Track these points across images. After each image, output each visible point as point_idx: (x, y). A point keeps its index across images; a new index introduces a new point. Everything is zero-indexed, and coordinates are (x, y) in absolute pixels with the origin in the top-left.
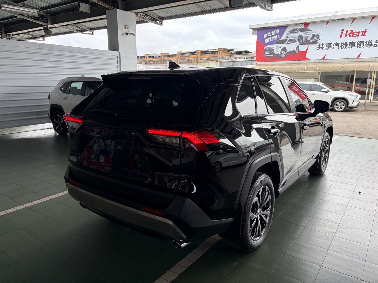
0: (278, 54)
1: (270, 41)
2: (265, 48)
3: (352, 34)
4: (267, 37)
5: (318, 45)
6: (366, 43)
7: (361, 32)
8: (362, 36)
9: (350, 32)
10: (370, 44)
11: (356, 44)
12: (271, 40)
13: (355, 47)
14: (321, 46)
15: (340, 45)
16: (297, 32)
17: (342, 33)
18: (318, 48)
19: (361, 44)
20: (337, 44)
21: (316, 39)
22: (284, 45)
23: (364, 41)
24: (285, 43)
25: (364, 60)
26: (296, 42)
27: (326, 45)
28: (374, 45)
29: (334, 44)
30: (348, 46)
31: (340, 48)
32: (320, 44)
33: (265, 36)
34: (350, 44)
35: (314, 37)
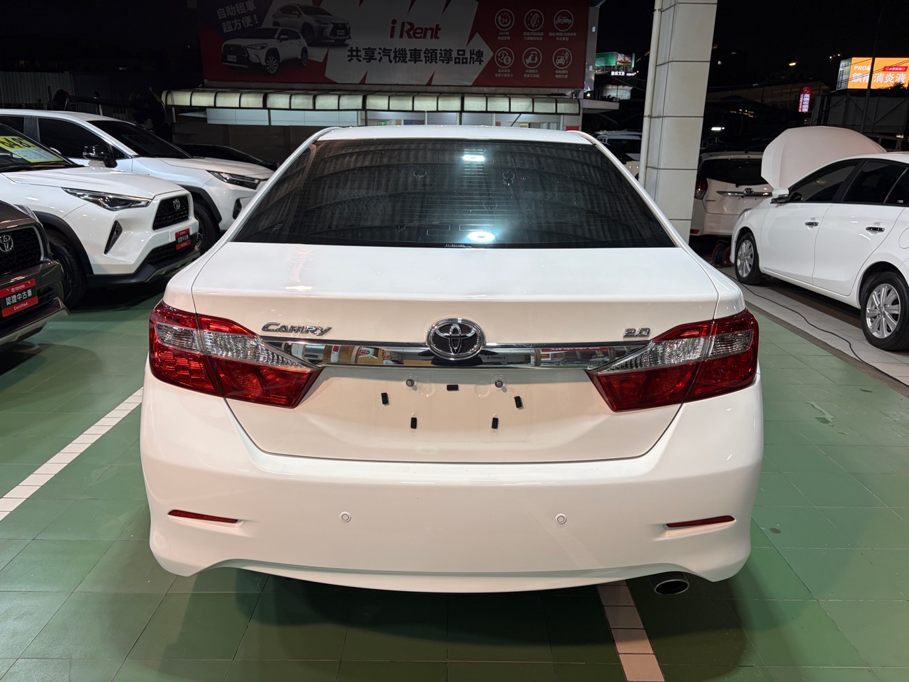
0: (260, 63)
1: (235, 29)
2: (223, 45)
3: (413, 31)
4: (225, 17)
5: (349, 51)
6: (441, 54)
7: (431, 29)
8: (431, 38)
9: (410, 27)
10: (447, 57)
11: (422, 55)
12: (238, 26)
13: (421, 61)
14: (354, 54)
15: (392, 55)
16: (297, 12)
17: (393, 29)
18: (349, 56)
19: (431, 55)
20: (386, 52)
21: (342, 36)
22: (272, 43)
23: (437, 50)
24: (273, 38)
25: (440, 89)
26: (300, 38)
27: (364, 51)
28: (456, 58)
29: (381, 52)
30: (408, 56)
31: (394, 61)
32: (352, 48)
33: (221, 13)
34: (411, 53)
35: (338, 31)
